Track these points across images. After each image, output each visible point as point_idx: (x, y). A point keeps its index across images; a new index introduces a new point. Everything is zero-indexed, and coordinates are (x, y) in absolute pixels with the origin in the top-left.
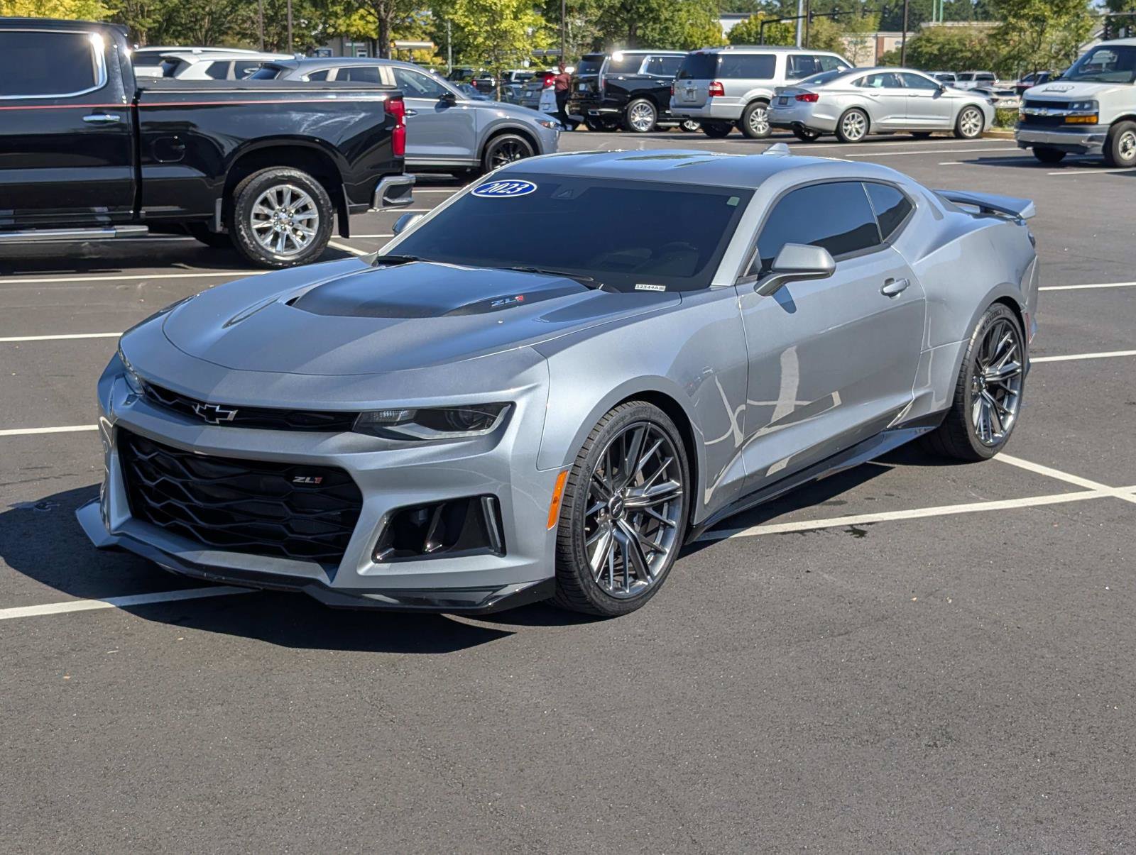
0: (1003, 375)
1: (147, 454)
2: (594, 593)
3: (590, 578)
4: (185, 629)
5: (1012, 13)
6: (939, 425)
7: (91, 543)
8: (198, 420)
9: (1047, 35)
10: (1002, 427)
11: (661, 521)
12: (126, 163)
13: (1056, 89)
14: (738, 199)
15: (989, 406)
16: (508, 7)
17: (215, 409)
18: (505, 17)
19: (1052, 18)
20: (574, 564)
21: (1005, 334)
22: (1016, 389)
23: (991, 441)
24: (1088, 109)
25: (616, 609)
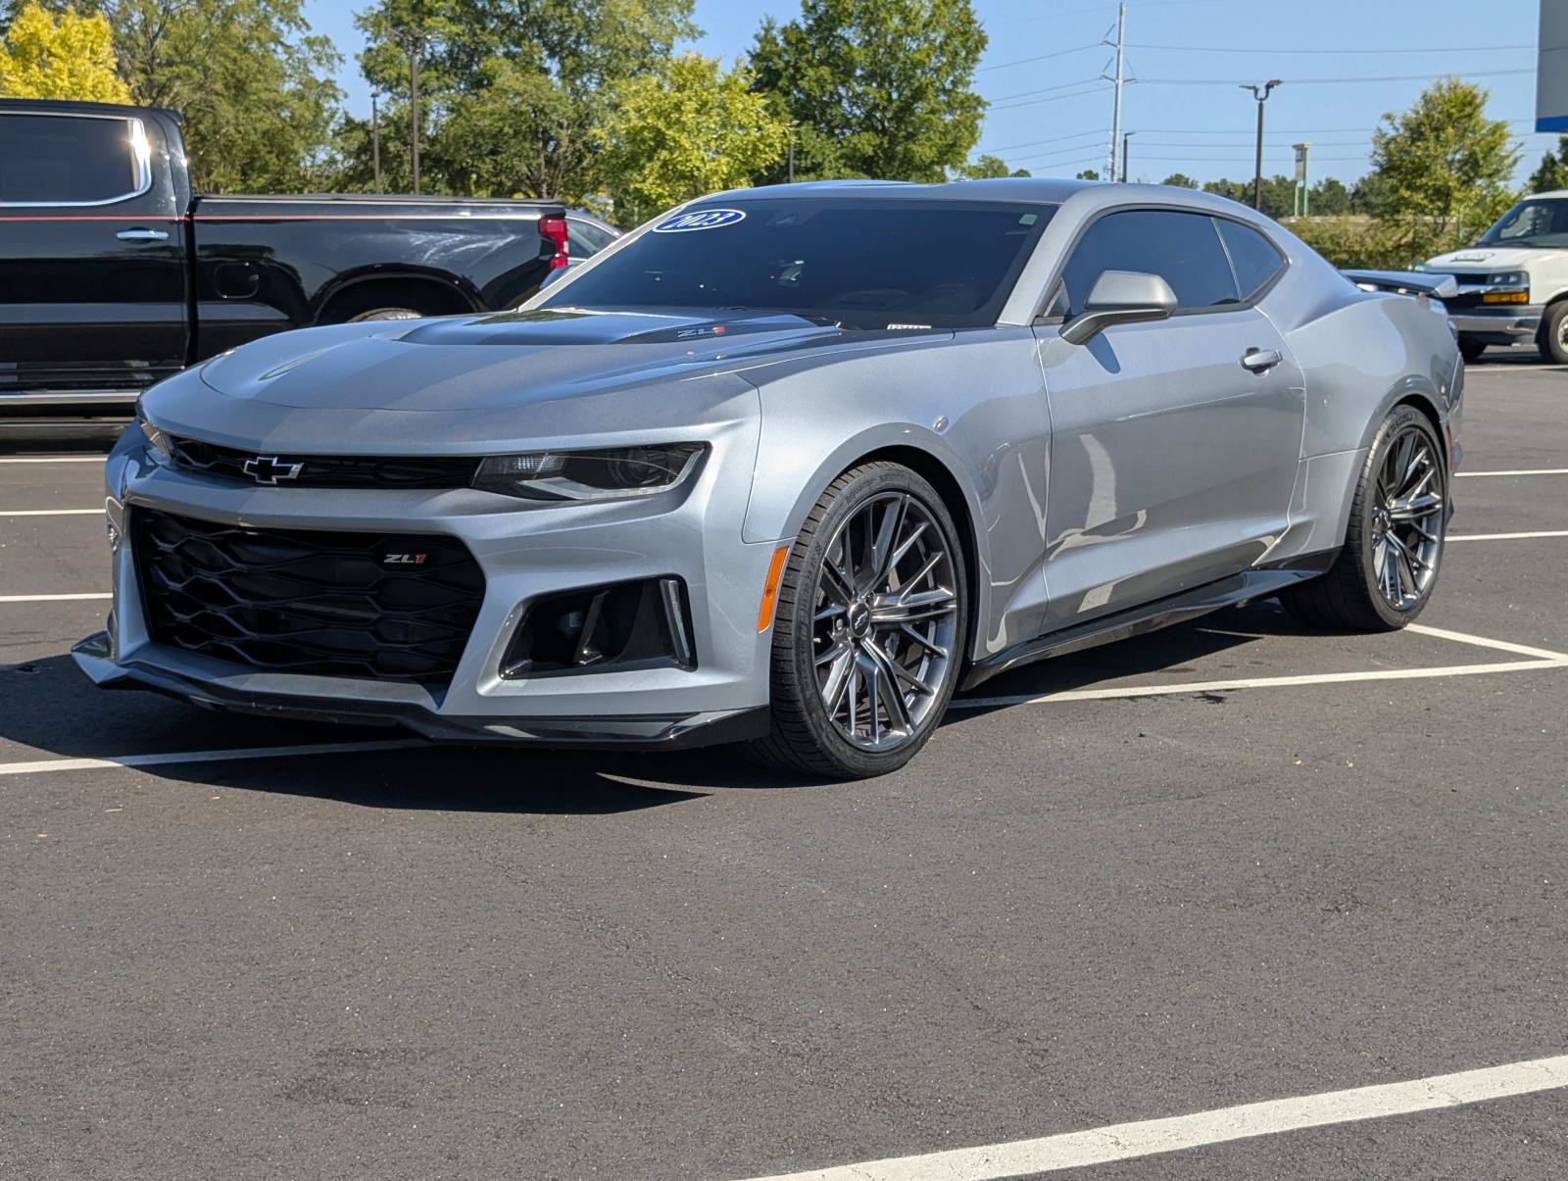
0: (1415, 511)
1: (173, 543)
2: (827, 737)
3: (821, 713)
4: (223, 789)
5: (1405, 183)
6: (1326, 571)
7: (91, 680)
8: (247, 482)
9: (1453, 213)
10: (1416, 586)
11: (926, 646)
12: (176, 298)
13: (1469, 257)
14: (1035, 217)
15: (1397, 553)
16: (716, 172)
17: (271, 462)
18: (711, 186)
19: (1459, 190)
20: (798, 689)
21: (1417, 452)
22: (1434, 534)
23: (1401, 603)
24: (1514, 283)
25: (861, 766)
